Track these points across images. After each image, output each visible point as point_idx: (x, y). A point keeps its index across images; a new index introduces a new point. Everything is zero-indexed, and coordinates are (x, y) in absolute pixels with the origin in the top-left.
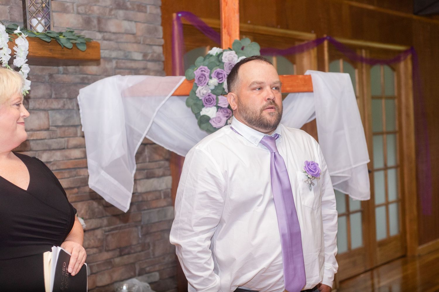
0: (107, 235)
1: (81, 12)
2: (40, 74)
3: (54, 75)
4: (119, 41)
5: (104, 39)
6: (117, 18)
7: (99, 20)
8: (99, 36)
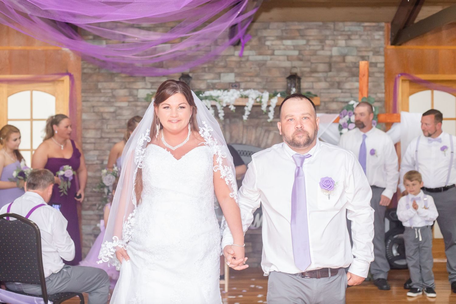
4: (351, 92)
5: (342, 92)
6: (352, 81)
7: (339, 83)
8: (340, 91)
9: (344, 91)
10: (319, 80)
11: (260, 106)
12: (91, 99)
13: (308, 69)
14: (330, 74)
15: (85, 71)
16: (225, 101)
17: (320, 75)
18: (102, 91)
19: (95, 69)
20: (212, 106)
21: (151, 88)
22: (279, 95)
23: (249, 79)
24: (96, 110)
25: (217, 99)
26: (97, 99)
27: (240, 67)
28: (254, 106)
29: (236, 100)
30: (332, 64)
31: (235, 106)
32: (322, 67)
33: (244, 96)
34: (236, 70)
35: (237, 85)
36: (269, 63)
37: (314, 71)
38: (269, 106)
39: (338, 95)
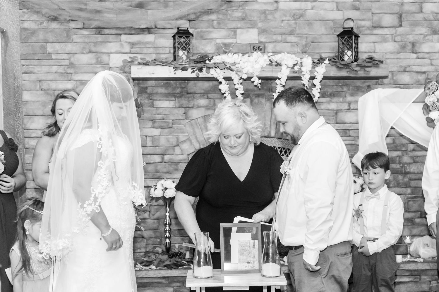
0: (410, 201)
1: (397, 40)
2: (361, 85)
3: (371, 86)
4: (432, 58)
5: (418, 58)
6: (432, 41)
7: (413, 44)
8: (415, 56)
9: (420, 55)
10: (384, 40)
11: (299, 78)
12: (36, 69)
13: (367, 23)
14: (400, 30)
15: (26, 25)
16: (245, 71)
17: (386, 31)
18: (54, 57)
19: (41, 23)
20: (226, 79)
21: (130, 53)
22: (327, 62)
23: (279, 38)
24: (45, 86)
25: (232, 67)
26: (45, 69)
27: (266, 20)
28: (289, 79)
29: (263, 70)
30: (404, 15)
31: (260, 78)
32: (388, 20)
33: (274, 63)
34: (260, 25)
35: (262, 47)
36: (310, 14)
37: (377, 26)
38: (312, 78)
39: (411, 62)
